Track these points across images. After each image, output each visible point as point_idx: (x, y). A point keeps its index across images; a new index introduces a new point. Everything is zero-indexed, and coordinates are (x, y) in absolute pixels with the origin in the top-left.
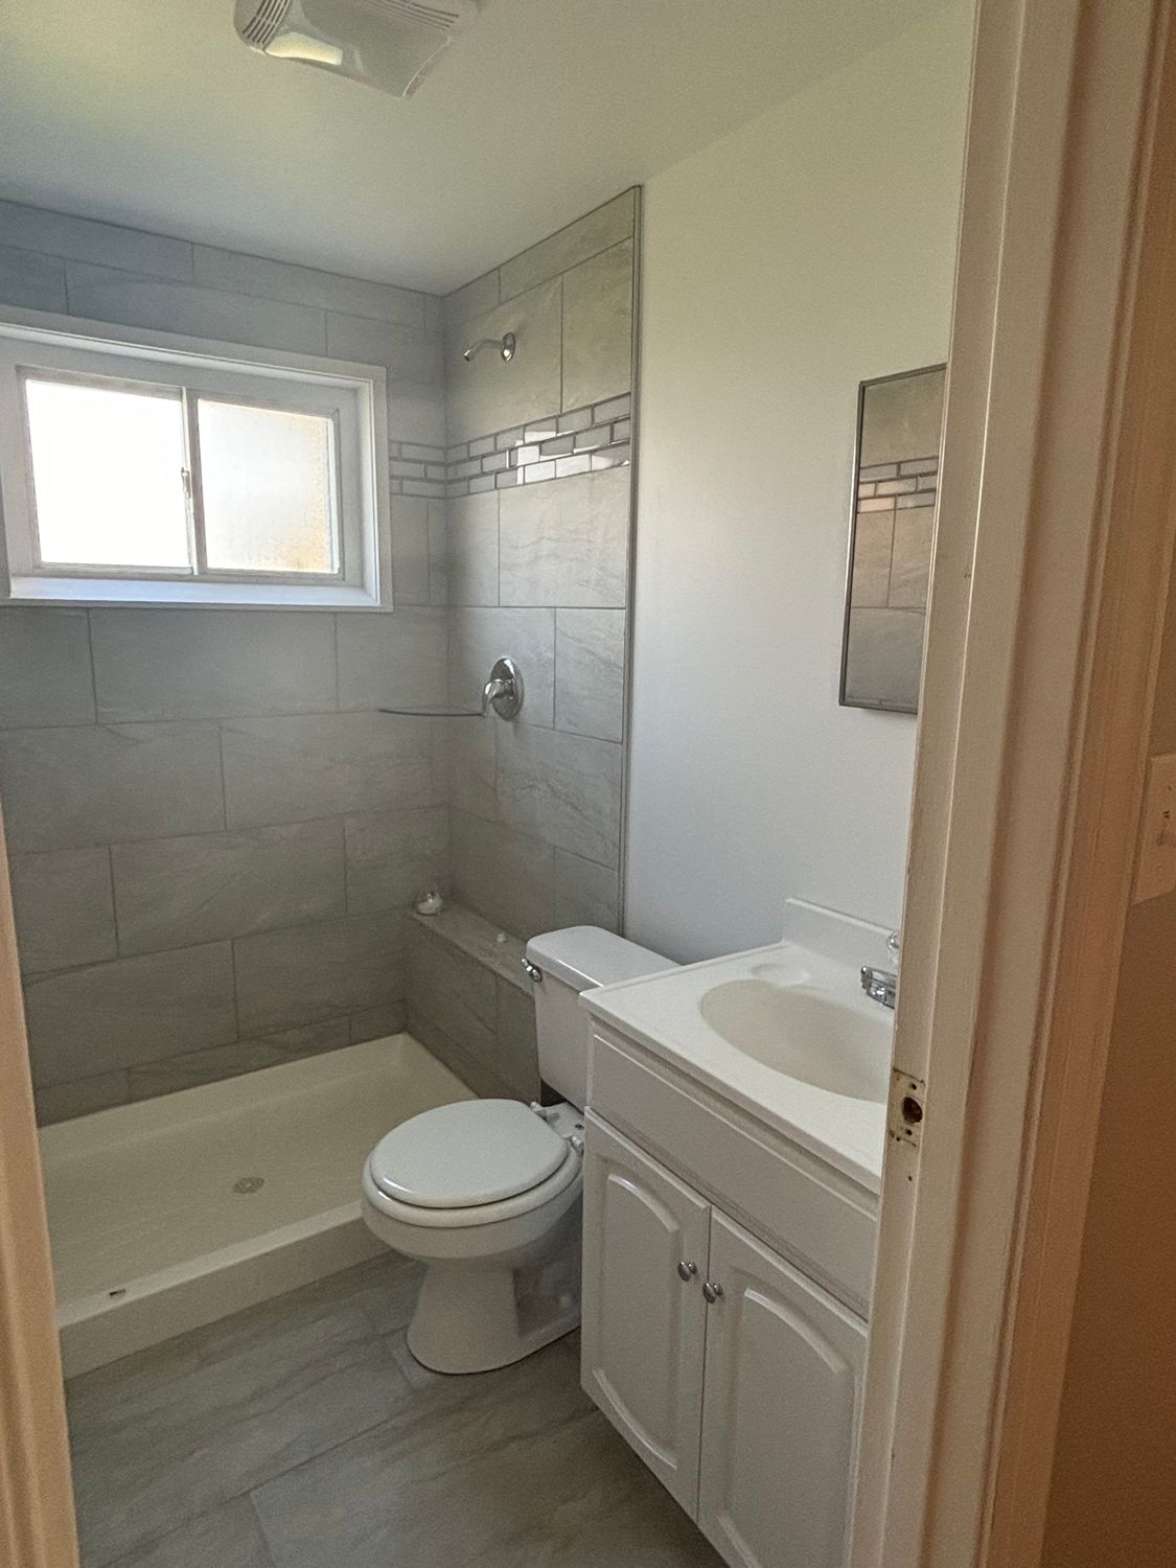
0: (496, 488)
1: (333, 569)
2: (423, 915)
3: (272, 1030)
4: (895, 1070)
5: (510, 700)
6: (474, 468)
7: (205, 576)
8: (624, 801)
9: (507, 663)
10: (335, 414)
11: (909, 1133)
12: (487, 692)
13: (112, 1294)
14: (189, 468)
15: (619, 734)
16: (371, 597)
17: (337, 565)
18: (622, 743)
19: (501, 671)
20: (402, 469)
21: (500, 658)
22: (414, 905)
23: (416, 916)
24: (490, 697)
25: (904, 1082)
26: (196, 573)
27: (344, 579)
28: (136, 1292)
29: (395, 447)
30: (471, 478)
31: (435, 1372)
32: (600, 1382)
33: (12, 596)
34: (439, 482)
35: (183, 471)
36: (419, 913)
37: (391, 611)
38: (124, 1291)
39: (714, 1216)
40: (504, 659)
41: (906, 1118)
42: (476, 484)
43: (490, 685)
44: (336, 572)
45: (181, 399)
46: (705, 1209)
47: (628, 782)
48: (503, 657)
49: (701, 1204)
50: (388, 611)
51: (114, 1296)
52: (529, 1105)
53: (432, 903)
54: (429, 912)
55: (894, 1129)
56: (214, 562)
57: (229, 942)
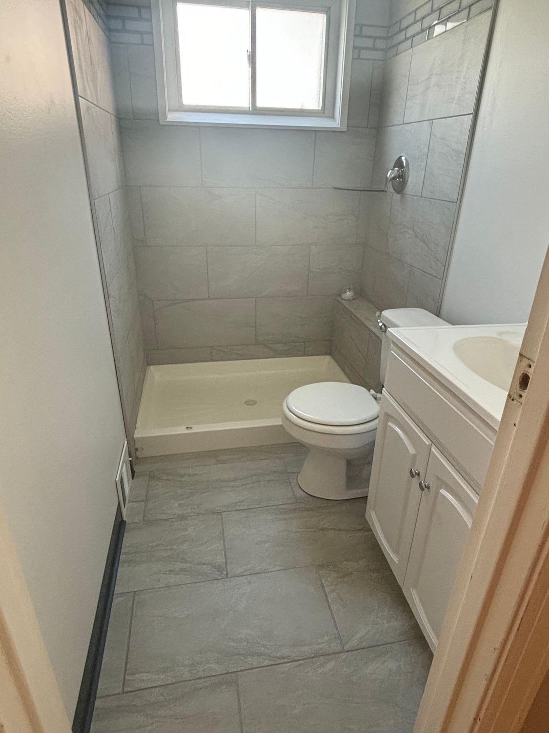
0: (411, 47)
1: (319, 107)
2: (343, 299)
3: (270, 342)
4: (521, 355)
5: (400, 182)
6: (401, 37)
7: (256, 111)
8: (452, 238)
9: (403, 159)
10: (327, 11)
11: (521, 396)
12: (388, 175)
13: (187, 428)
14: (250, 50)
15: (455, 197)
16: (336, 123)
17: (321, 105)
18: (457, 202)
19: (399, 163)
20: (361, 42)
21: (400, 156)
22: (340, 295)
23: (340, 300)
24: (389, 179)
25: (525, 362)
26: (251, 109)
27: (324, 113)
28: (197, 429)
29: (358, 28)
30: (399, 44)
31: (306, 493)
32: (373, 517)
33: (168, 120)
34: (381, 50)
35: (248, 51)
36: (341, 298)
37: (346, 130)
38: (191, 428)
39: (432, 449)
40: (402, 156)
41: (520, 387)
42: (402, 47)
43: (391, 171)
44: (320, 108)
45: (249, 10)
46: (429, 445)
47: (456, 227)
48: (401, 155)
49: (427, 442)
50: (343, 130)
51: (188, 429)
52: (369, 391)
53: (349, 294)
54: (346, 298)
55: (512, 393)
56: (260, 104)
57: (254, 299)
